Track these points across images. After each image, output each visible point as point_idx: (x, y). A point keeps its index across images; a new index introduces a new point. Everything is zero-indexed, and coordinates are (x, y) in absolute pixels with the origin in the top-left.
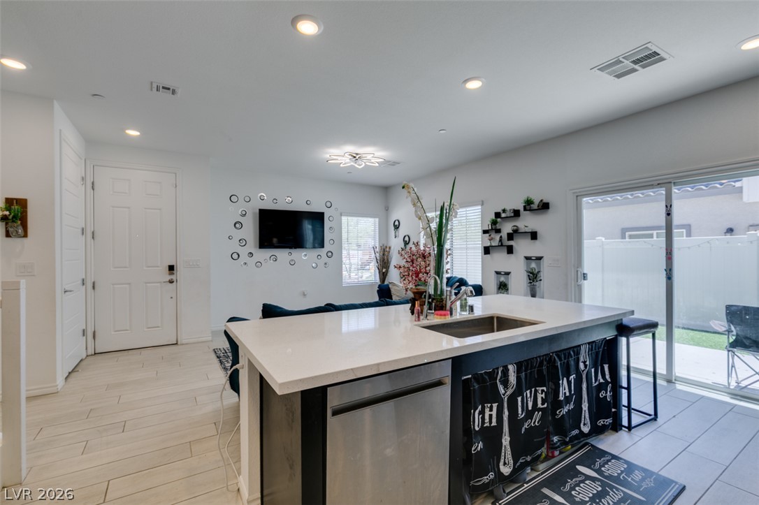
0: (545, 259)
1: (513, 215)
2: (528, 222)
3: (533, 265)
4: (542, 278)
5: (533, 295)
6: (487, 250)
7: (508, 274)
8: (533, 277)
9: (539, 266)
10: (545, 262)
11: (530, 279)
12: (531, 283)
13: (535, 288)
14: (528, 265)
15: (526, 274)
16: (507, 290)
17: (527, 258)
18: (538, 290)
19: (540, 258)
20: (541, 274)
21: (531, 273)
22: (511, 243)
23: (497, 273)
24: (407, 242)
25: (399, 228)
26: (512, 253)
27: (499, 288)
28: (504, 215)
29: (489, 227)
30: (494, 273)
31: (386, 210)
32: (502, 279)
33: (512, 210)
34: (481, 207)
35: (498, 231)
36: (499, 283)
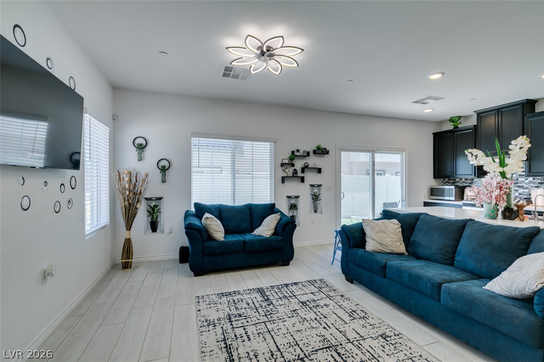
0: (323, 186)
2: (313, 161)
3: (316, 190)
4: (321, 198)
5: (316, 212)
6: (283, 180)
7: (297, 197)
8: (316, 198)
9: (319, 190)
10: (323, 188)
11: (313, 200)
12: (314, 202)
13: (317, 206)
14: (312, 190)
15: (310, 197)
16: (297, 209)
17: (312, 186)
18: (318, 206)
19: (320, 186)
20: (321, 196)
21: (314, 196)
22: (302, 175)
23: (289, 197)
24: (166, 168)
25: (146, 148)
26: (304, 182)
27: (290, 209)
28: (298, 154)
29: (287, 161)
30: (285, 197)
31: (114, 119)
32: (293, 201)
33: (304, 151)
34: (273, 144)
35: (293, 165)
36: (290, 205)
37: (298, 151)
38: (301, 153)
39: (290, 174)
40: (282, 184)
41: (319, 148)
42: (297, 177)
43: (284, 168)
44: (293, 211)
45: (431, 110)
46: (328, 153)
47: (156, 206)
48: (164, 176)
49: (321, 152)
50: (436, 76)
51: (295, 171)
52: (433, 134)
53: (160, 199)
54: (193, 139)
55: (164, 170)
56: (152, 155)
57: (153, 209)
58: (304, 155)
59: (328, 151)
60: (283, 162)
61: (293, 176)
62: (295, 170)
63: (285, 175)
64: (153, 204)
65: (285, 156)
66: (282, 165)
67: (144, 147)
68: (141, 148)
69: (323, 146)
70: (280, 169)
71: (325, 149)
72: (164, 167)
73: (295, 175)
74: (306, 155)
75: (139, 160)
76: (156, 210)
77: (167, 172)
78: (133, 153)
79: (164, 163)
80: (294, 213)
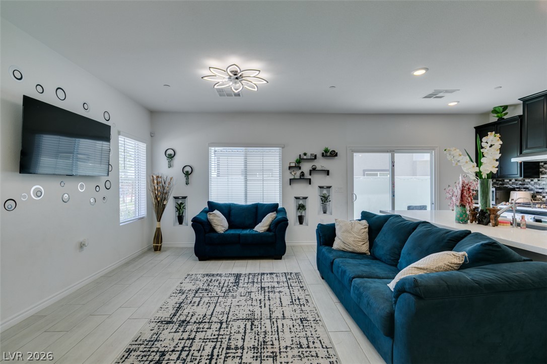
0: (333, 188)
2: (321, 164)
3: (325, 191)
4: (331, 200)
5: (325, 212)
6: (291, 182)
7: (306, 198)
8: (325, 199)
9: (329, 192)
10: (333, 190)
11: (322, 201)
12: (323, 203)
13: (326, 207)
14: (321, 192)
15: (319, 198)
16: (305, 209)
17: (320, 187)
18: (328, 207)
19: (329, 187)
20: (330, 197)
21: (323, 197)
22: (309, 177)
23: (297, 198)
24: (189, 173)
25: (175, 157)
26: (311, 184)
27: (298, 209)
28: (305, 157)
29: (293, 165)
30: (293, 198)
31: (151, 136)
32: (301, 202)
33: (311, 155)
34: (281, 148)
35: (300, 168)
36: (298, 205)
37: (305, 154)
38: (309, 156)
39: (298, 176)
40: (289, 186)
41: (326, 151)
42: (304, 179)
43: (292, 170)
44: (301, 211)
45: (456, 103)
46: (336, 155)
47: (182, 204)
48: (187, 179)
49: (330, 154)
50: (420, 73)
51: (303, 174)
52: (475, 128)
53: (185, 198)
54: (210, 148)
55: (187, 174)
56: (179, 162)
57: (180, 206)
58: (311, 158)
59: (337, 153)
60: (291, 165)
61: (300, 178)
62: (302, 172)
63: (293, 177)
64: (180, 202)
65: (292, 160)
66: (290, 168)
67: (173, 157)
68: (171, 157)
69: (331, 149)
70: (289, 171)
71: (334, 151)
72: (187, 172)
73: (302, 177)
74: (313, 158)
75: (169, 167)
76: (182, 206)
77: (189, 176)
78: (164, 161)
79: (188, 169)
80: (302, 213)
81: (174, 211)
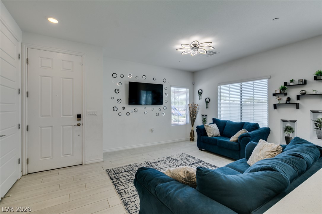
1: (302, 83)
3: (320, 116)
5: (320, 138)
6: (275, 106)
7: (294, 121)
8: (320, 124)
11: (316, 126)
12: (317, 128)
14: (315, 117)
16: (293, 132)
17: (314, 112)
21: (318, 122)
22: (297, 102)
23: (283, 121)
26: (299, 108)
27: (285, 130)
28: (292, 84)
29: (278, 92)
30: (280, 121)
31: (193, 84)
32: (288, 125)
33: (299, 80)
34: (268, 80)
35: (286, 94)
36: (285, 127)
37: (292, 81)
38: (296, 82)
39: (284, 101)
40: (274, 110)
43: (276, 97)
44: (289, 133)
47: (205, 119)
48: (207, 105)
51: (289, 99)
53: (206, 115)
54: (218, 86)
55: (207, 103)
56: (204, 96)
57: (204, 120)
58: (299, 83)
61: (286, 103)
62: (289, 98)
63: (278, 102)
64: (204, 118)
65: (277, 87)
66: (274, 95)
67: (201, 94)
68: (200, 94)
70: (273, 98)
72: (207, 101)
73: (287, 103)
75: (199, 99)
76: (205, 120)
77: (208, 104)
78: (197, 96)
79: (208, 100)
80: (289, 135)
81: (202, 122)
